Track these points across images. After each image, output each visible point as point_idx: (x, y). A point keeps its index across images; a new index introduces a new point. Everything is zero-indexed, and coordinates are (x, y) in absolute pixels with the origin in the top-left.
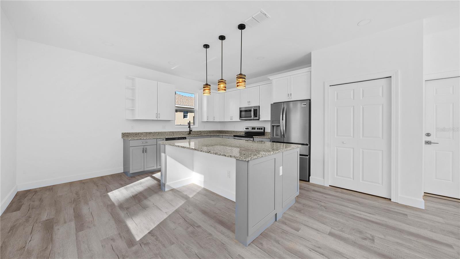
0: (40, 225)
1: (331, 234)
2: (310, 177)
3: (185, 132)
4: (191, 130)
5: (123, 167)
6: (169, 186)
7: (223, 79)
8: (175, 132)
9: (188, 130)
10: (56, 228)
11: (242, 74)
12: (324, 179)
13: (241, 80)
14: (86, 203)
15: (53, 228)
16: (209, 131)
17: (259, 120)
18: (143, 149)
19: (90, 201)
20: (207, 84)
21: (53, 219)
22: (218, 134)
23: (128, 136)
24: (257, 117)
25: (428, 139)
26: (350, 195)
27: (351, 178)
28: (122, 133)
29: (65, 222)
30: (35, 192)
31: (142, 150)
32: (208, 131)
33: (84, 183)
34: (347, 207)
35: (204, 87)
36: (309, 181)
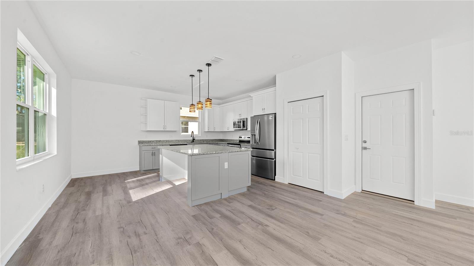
0: (85, 193)
1: (250, 206)
2: (276, 176)
3: (189, 140)
4: (194, 138)
5: (139, 167)
6: (165, 178)
7: (200, 101)
8: (181, 140)
9: (192, 139)
10: (92, 195)
11: (209, 99)
12: (284, 177)
13: (208, 103)
14: (111, 185)
15: (91, 194)
16: (212, 140)
17: (247, 129)
18: (153, 153)
19: (113, 184)
20: (192, 105)
21: (91, 191)
22: (216, 142)
23: (142, 143)
24: (245, 127)
25: (365, 145)
26: (295, 189)
27: (301, 177)
28: (138, 141)
29: (98, 193)
30: (82, 179)
31: (151, 153)
32: (210, 140)
33: (111, 176)
34: (283, 195)
35: (190, 107)
36: (275, 180)
